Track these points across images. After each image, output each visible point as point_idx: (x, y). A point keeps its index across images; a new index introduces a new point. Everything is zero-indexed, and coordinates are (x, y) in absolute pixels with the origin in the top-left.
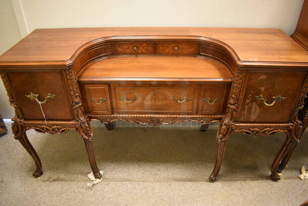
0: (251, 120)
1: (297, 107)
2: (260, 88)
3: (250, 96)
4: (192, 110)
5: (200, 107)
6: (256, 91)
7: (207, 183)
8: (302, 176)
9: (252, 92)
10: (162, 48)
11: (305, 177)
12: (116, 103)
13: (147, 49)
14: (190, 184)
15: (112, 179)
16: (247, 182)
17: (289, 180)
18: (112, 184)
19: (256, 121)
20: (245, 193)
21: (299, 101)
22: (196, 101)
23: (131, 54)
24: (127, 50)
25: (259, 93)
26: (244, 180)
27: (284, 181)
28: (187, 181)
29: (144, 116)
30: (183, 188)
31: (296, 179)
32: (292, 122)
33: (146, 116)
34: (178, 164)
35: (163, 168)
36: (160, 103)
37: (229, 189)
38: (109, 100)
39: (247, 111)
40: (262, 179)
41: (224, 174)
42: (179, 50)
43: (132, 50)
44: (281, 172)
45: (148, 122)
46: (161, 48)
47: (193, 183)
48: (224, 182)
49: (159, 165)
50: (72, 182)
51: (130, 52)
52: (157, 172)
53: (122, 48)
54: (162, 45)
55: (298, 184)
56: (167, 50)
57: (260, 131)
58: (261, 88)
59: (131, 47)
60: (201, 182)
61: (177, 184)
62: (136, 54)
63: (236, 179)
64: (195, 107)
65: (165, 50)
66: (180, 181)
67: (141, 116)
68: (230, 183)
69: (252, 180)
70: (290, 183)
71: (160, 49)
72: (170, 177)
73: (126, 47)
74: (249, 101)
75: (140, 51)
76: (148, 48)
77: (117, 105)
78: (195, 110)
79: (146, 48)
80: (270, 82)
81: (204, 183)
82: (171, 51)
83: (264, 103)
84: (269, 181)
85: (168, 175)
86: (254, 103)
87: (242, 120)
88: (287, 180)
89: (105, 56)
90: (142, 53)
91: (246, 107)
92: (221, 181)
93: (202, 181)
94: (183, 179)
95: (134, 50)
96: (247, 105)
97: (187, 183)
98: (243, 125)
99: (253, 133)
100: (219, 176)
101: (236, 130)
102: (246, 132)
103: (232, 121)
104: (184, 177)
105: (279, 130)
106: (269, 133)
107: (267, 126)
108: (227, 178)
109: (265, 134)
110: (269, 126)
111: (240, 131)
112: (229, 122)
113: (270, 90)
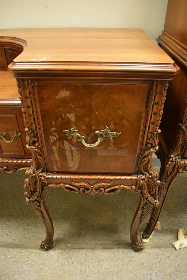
0: (72, 170)
1: (145, 150)
2: (65, 114)
3: (54, 129)
6: (60, 119)
7: (39, 251)
8: (177, 244)
9: (53, 122)
11: (181, 245)
14: (14, 251)
16: (96, 251)
17: (157, 250)
19: (80, 171)
20: (87, 270)
21: (148, 139)
25: (67, 124)
26: (92, 249)
27: (150, 251)
31: (168, 247)
32: (143, 174)
34: (9, 221)
37: (67, 263)
39: (59, 155)
40: (119, 248)
41: (67, 238)
44: (147, 238)
47: (19, 250)
48: (63, 251)
55: (168, 257)
57: (90, 187)
58: (68, 115)
60: (30, 250)
63: (81, 246)
68: (72, 252)
69: (104, 248)
70: (158, 254)
74: (55, 138)
80: (81, 103)
81: (34, 251)
83: (81, 142)
84: (128, 250)
86: (65, 142)
87: (56, 169)
88: (154, 250)
91: (54, 148)
92: (59, 249)
93: (33, 248)
96: (54, 144)
97: (11, 249)
98: (59, 177)
99: (79, 189)
100: (59, 241)
101: (50, 185)
102: (68, 188)
103: (40, 170)
104: (10, 241)
105: (122, 186)
106: (107, 190)
107: (101, 179)
108: (69, 245)
109: (101, 191)
110: (104, 179)
111: (56, 186)
112: (34, 172)
113: (87, 119)
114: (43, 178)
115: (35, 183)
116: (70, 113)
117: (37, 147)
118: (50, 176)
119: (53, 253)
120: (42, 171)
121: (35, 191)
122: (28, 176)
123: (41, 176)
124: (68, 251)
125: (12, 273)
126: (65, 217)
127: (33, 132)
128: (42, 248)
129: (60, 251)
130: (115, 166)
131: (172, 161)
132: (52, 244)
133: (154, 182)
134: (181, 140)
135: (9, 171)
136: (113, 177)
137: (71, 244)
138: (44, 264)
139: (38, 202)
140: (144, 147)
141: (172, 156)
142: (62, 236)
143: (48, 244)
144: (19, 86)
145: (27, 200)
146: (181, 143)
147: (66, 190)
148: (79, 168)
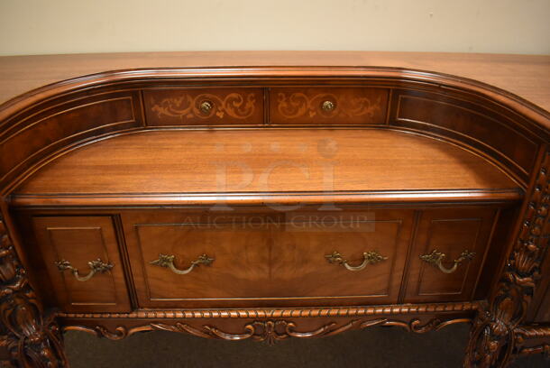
4: (388, 290)
5: (413, 280)
10: (285, 105)
12: (145, 276)
13: (242, 108)
22: (400, 264)
23: (195, 122)
24: (184, 112)
29: (234, 314)
33: (243, 314)
36: (288, 274)
38: (119, 267)
42: (335, 112)
43: (197, 111)
45: (248, 331)
46: (283, 104)
51: (191, 116)
53: (166, 105)
54: (287, 95)
56: (301, 112)
59: (193, 103)
62: (211, 122)
64: (397, 281)
65: (296, 112)
67: (224, 314)
71: (280, 106)
73: (178, 103)
75: (221, 115)
76: (244, 105)
77: (145, 282)
78: (395, 291)
79: (237, 105)
82: (312, 115)
89: (115, 128)
90: (228, 121)
95: (202, 110)
103: (517, 324)
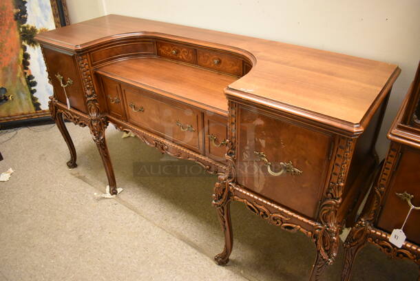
1: (326, 198)
2: (258, 139)
3: (248, 148)
14: (191, 250)
15: (124, 201)
18: (119, 205)
19: (264, 194)
25: (259, 147)
28: (191, 246)
30: (179, 250)
32: (321, 223)
35: (180, 218)
47: (196, 251)
48: (233, 274)
49: (180, 211)
50: (90, 186)
52: (171, 218)
57: (269, 215)
58: (260, 140)
60: (205, 257)
61: (177, 242)
63: (253, 279)
66: (184, 241)
68: (241, 279)
72: (178, 231)
80: (272, 134)
81: (208, 259)
85: (178, 228)
86: (255, 162)
87: (244, 184)
91: (246, 164)
92: (231, 270)
93: (208, 256)
94: (190, 241)
96: (246, 161)
97: (190, 247)
98: (244, 192)
99: (259, 211)
100: (235, 263)
101: (235, 197)
102: (250, 207)
103: (231, 180)
104: (192, 240)
105: (299, 227)
106: (285, 224)
107: (280, 211)
108: (242, 272)
109: (278, 223)
110: (283, 212)
111: (240, 200)
112: (225, 180)
113: (274, 149)
114: (231, 188)
115: (224, 190)
116: (262, 139)
117: (233, 159)
118: (237, 189)
119: (223, 271)
120: (233, 182)
121: (221, 198)
122: (220, 181)
123: (230, 185)
124: (238, 277)
125: (180, 266)
126: (253, 244)
127: (232, 144)
128: (216, 259)
129: (231, 272)
130: (294, 203)
131: (361, 225)
132: (227, 263)
133: (331, 237)
134: (375, 205)
135: (211, 171)
136: (290, 213)
137: (244, 272)
138: (211, 275)
139: (223, 208)
140: (325, 194)
141: (362, 220)
142: (240, 260)
143: (223, 259)
144: (229, 105)
145: (214, 202)
146: (374, 208)
147: (248, 207)
148: (262, 191)
